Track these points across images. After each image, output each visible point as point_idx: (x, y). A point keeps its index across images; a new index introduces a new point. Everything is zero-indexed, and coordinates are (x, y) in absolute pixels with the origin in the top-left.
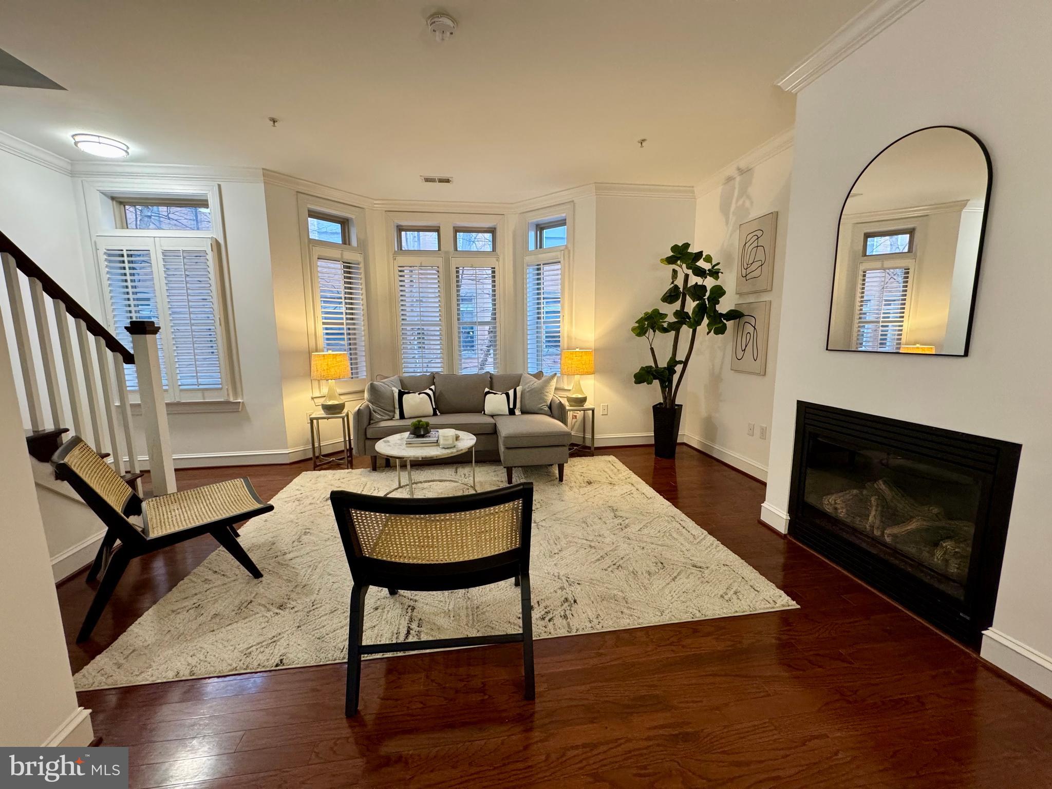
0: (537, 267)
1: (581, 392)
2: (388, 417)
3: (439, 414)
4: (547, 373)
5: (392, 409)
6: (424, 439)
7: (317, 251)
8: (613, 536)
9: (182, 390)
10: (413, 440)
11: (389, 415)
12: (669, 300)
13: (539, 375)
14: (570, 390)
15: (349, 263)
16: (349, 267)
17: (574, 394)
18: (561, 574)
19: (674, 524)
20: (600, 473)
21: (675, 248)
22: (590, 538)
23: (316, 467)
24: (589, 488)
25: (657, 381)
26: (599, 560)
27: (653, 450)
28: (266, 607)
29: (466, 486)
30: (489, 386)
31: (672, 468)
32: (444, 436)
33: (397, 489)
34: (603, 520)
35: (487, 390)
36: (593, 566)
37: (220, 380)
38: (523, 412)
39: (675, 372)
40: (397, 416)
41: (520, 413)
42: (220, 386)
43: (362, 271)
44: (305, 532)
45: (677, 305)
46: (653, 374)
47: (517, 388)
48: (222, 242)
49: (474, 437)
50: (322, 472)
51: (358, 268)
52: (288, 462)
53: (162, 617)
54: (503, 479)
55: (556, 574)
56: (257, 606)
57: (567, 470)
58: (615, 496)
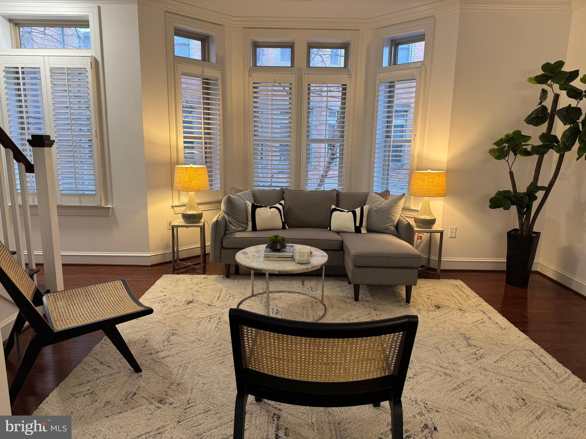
0: (390, 84)
1: (430, 213)
2: (242, 229)
3: (287, 228)
4: (394, 192)
5: (245, 221)
6: (281, 254)
7: (182, 67)
8: (468, 365)
9: (63, 195)
10: (270, 254)
11: (242, 227)
12: (535, 122)
13: (385, 194)
14: (418, 211)
15: (208, 79)
16: (208, 84)
17: (422, 215)
18: (419, 399)
19: (533, 358)
20: (449, 298)
21: (546, 67)
22: (445, 365)
23: (176, 271)
24: (438, 313)
25: (515, 206)
26: (455, 389)
27: (504, 275)
28: (148, 400)
29: (314, 300)
30: (335, 203)
31: (525, 297)
32: (300, 253)
33: (250, 297)
34: (457, 347)
35: (333, 207)
36: (450, 395)
37: (94, 187)
38: (369, 231)
39: (536, 198)
40: (250, 227)
41: (366, 232)
42: (94, 193)
43: (220, 87)
44: (173, 333)
45: (543, 128)
46: (511, 200)
47: (364, 207)
48: (100, 60)
49: (325, 254)
50: (181, 276)
51: (216, 85)
52: (149, 264)
53: (64, 399)
54: (349, 296)
55: (413, 399)
56: (141, 399)
57: (414, 292)
58: (466, 324)
